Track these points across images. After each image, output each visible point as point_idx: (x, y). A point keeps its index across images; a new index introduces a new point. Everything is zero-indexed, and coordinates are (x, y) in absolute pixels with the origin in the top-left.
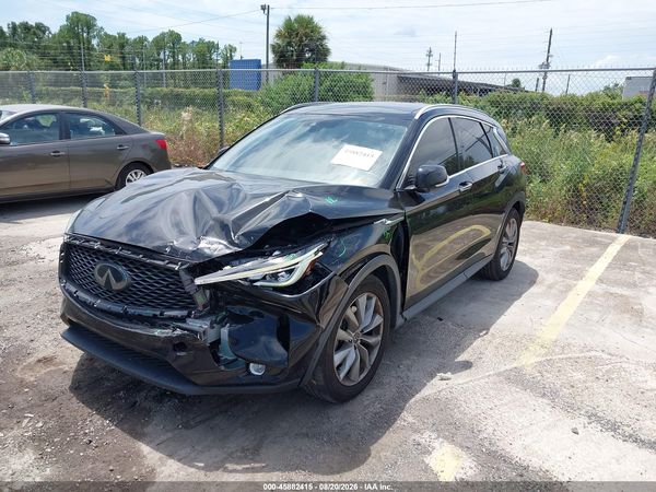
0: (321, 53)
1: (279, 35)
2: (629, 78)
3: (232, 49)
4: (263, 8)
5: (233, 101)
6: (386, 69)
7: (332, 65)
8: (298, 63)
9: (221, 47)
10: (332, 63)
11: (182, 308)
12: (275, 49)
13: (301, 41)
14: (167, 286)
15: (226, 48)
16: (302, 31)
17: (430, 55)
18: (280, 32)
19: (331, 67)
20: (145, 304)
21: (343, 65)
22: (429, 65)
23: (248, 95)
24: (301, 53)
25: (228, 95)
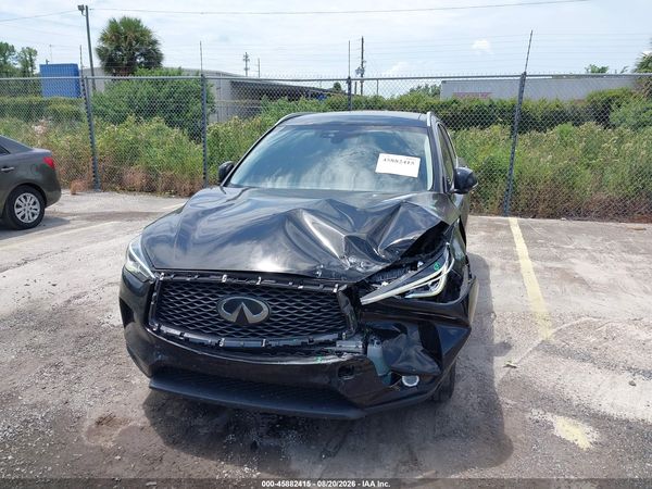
0: (153, 59)
1: (104, 39)
2: (444, 82)
3: (32, 52)
4: (81, 8)
5: (55, 111)
6: (218, 74)
7: (167, 72)
8: (130, 68)
9: (18, 49)
10: (167, 69)
11: (330, 332)
12: (101, 53)
13: (130, 44)
14: (319, 311)
15: (23, 51)
16: (131, 35)
17: (246, 59)
18: (105, 34)
19: (167, 74)
20: (288, 334)
21: (180, 71)
22: (246, 69)
23: (72, 103)
24: (133, 58)
25: (48, 103)
